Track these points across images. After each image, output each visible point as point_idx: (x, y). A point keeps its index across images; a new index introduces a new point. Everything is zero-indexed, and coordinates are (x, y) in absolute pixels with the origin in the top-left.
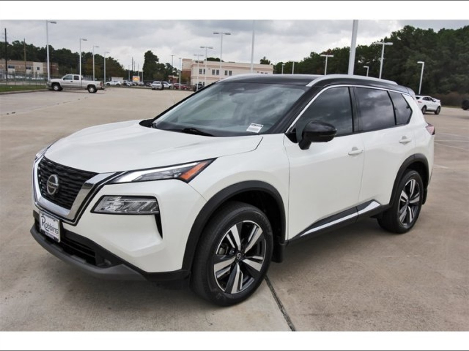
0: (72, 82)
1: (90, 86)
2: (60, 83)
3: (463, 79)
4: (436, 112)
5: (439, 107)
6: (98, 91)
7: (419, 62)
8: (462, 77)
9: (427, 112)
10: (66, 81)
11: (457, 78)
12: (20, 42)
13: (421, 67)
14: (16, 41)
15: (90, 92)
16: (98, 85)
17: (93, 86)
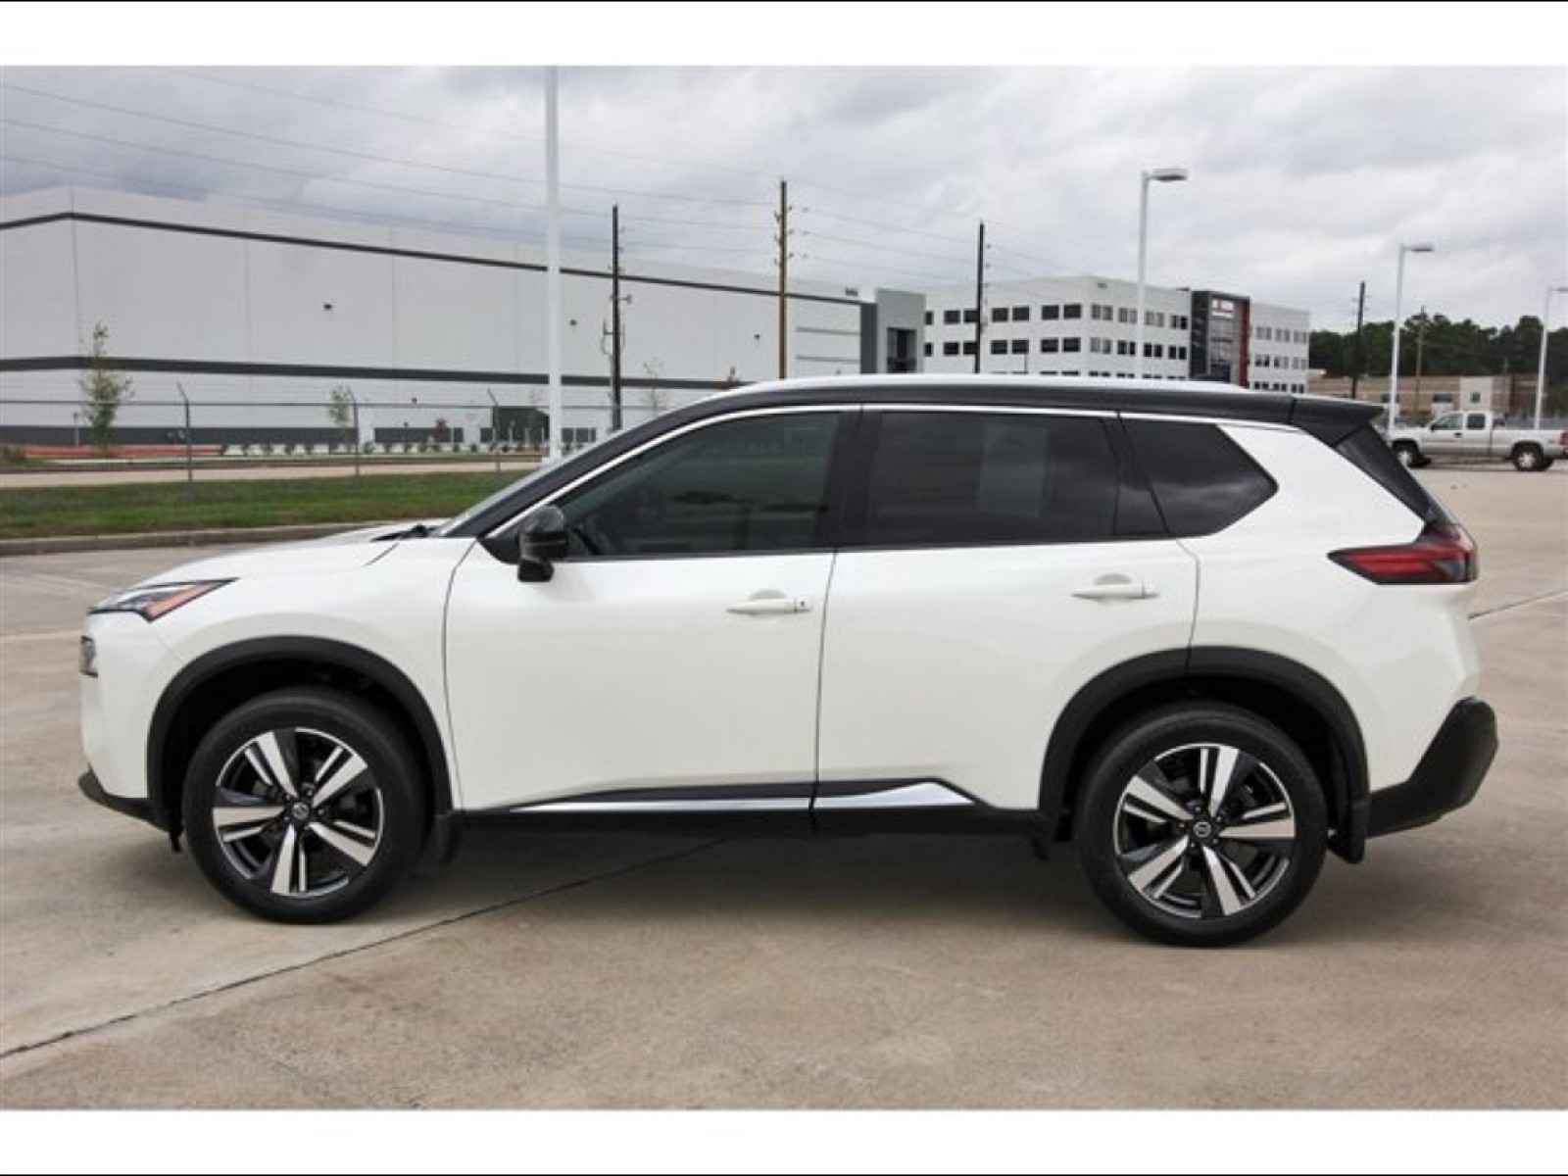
0: (1458, 435)
1: (1520, 448)
2: (1417, 439)
6: (1556, 465)
10: (1440, 433)
12: (1431, 316)
14: (1415, 317)
15: (1521, 469)
16: (1551, 442)
17: (1533, 447)
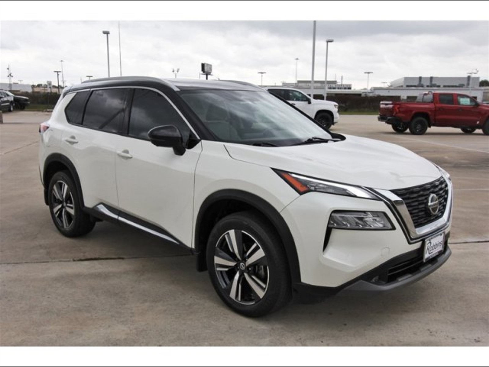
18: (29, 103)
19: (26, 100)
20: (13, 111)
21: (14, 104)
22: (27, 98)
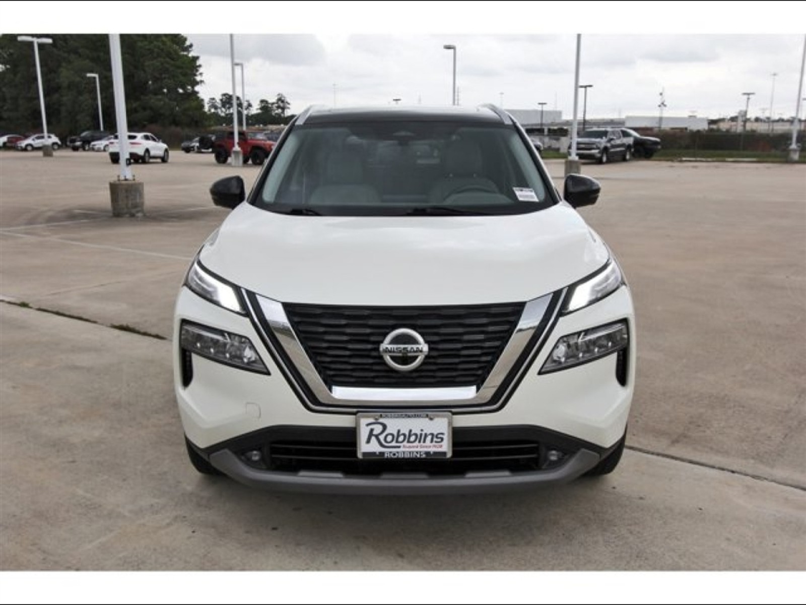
3: (162, 103)
4: (164, 160)
5: (166, 151)
7: (89, 75)
8: (160, 100)
9: (151, 160)
11: (152, 101)
13: (95, 82)
18: (659, 147)
19: (656, 143)
20: (630, 160)
21: (633, 150)
22: (657, 140)
